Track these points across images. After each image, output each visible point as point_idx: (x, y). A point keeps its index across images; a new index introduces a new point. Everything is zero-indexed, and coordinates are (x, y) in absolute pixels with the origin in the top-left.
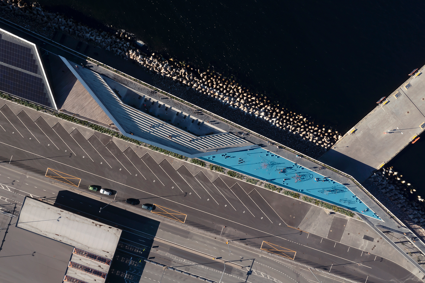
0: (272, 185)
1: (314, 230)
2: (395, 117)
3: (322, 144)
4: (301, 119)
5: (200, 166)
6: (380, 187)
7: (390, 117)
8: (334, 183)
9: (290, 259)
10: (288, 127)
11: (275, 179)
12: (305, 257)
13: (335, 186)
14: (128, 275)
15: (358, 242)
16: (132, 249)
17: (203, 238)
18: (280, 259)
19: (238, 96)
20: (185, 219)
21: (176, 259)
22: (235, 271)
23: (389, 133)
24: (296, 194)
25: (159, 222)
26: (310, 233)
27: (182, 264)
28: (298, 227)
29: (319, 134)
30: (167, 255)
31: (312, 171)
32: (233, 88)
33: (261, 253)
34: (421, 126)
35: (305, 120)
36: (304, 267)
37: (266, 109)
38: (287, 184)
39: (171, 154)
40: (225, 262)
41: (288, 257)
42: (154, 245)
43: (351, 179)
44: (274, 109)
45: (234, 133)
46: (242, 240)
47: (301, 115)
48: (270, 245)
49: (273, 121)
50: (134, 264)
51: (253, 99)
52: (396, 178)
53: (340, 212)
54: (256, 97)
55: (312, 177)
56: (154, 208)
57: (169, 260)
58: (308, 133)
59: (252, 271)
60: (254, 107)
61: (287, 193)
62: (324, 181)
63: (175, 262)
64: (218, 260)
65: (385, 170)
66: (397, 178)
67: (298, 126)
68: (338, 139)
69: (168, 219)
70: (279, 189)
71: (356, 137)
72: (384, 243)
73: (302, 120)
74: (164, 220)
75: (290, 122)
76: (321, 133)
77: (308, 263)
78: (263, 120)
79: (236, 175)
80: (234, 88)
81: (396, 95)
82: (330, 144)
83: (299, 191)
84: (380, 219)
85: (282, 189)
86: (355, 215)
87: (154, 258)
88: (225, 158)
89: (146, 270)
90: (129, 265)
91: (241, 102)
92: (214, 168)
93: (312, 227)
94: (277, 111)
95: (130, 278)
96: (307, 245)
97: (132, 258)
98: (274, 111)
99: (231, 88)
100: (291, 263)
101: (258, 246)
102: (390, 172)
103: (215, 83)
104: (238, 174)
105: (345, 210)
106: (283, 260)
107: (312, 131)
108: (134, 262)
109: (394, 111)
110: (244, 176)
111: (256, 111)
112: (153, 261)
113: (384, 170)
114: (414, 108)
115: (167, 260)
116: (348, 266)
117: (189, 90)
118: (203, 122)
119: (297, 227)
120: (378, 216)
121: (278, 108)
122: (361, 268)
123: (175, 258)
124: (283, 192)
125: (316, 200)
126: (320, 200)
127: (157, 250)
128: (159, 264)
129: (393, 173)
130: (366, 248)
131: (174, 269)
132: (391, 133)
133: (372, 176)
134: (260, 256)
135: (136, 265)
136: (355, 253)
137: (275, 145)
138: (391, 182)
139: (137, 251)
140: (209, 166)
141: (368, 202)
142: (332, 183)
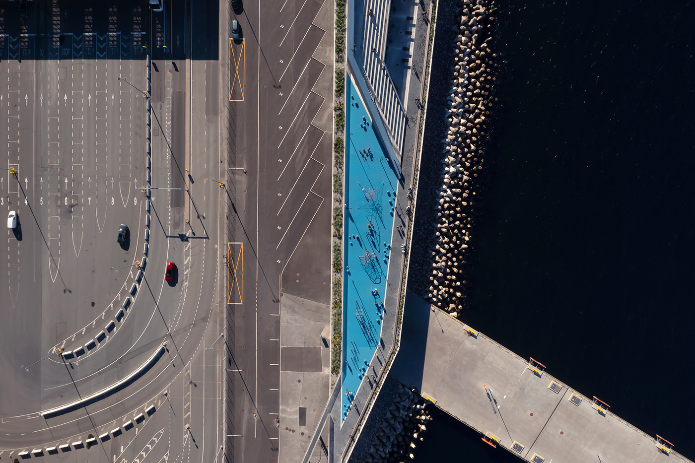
0: (341, 219)
1: (288, 322)
2: (518, 396)
3: (436, 287)
4: (464, 239)
5: (334, 88)
6: (393, 408)
7: (514, 387)
8: (379, 323)
9: (227, 298)
10: (444, 219)
11: (353, 222)
12: (239, 322)
13: (374, 326)
14: (115, 37)
15: (290, 401)
16: (159, 28)
17: (216, 141)
18: (222, 281)
19: (469, 120)
20: (237, 101)
21: (167, 108)
22: (179, 213)
23: (488, 394)
24: (340, 264)
25: (217, 59)
26: (280, 316)
27: (162, 120)
28: (283, 293)
29: (449, 277)
30: (169, 91)
31: (387, 279)
32: (479, 107)
33: (222, 245)
34: (516, 444)
35: (464, 246)
36: (221, 325)
37: (462, 173)
38: (352, 244)
39: (338, 31)
40: (188, 191)
41: (229, 294)
42: (177, 62)
43: (393, 349)
44: (467, 188)
45: (407, 127)
46: (233, 207)
47: (470, 237)
48: (240, 257)
49: (446, 192)
50: (135, 41)
51: (471, 147)
52: (415, 431)
53: (334, 349)
54: (476, 151)
55: (376, 283)
56: (238, 41)
57: (161, 98)
58: (444, 258)
59: (188, 241)
60: (459, 152)
61: (337, 250)
62: (377, 305)
63: (161, 109)
64: (187, 179)
65: (423, 407)
66: (416, 433)
67: (450, 238)
68: (449, 312)
69: (228, 72)
70: (339, 234)
71: (463, 341)
72: (303, 444)
73: (463, 241)
74: (223, 65)
75: (454, 222)
76: (451, 281)
77: (231, 329)
78: (442, 174)
79: (339, 153)
80: (480, 109)
81: (553, 384)
82: (439, 300)
83: (346, 269)
84: (344, 419)
85: (340, 238)
86: (337, 375)
87: (157, 70)
88: (362, 126)
89: (132, 64)
90: (131, 33)
91: (461, 127)
92: (338, 112)
93: (291, 317)
94: (464, 195)
95: (111, 43)
96: (260, 319)
97: (144, 33)
98: (463, 189)
99: (477, 103)
100: (221, 302)
101: (232, 238)
102: (423, 417)
103: (478, 72)
104: (342, 156)
105: (340, 356)
106: (222, 286)
107: (449, 263)
108: (140, 39)
109: (526, 390)
110: (341, 168)
111: (454, 157)
112: (150, 70)
113: (423, 405)
114: (542, 422)
115: (161, 94)
116: (246, 398)
117: (452, 31)
118: (409, 68)
119: (283, 291)
120: (347, 413)
121: (470, 194)
122: (251, 419)
123: (168, 106)
124: (336, 243)
125: (341, 302)
126: (342, 309)
127: (170, 71)
128: (150, 82)
129: (422, 424)
130: (285, 417)
131: (149, 111)
132: (489, 397)
133: (407, 389)
134: (216, 246)
135: (135, 45)
136: (271, 402)
137: (409, 202)
138: (407, 425)
139: (159, 39)
140: (340, 103)
141: (366, 391)
142: (377, 320)
